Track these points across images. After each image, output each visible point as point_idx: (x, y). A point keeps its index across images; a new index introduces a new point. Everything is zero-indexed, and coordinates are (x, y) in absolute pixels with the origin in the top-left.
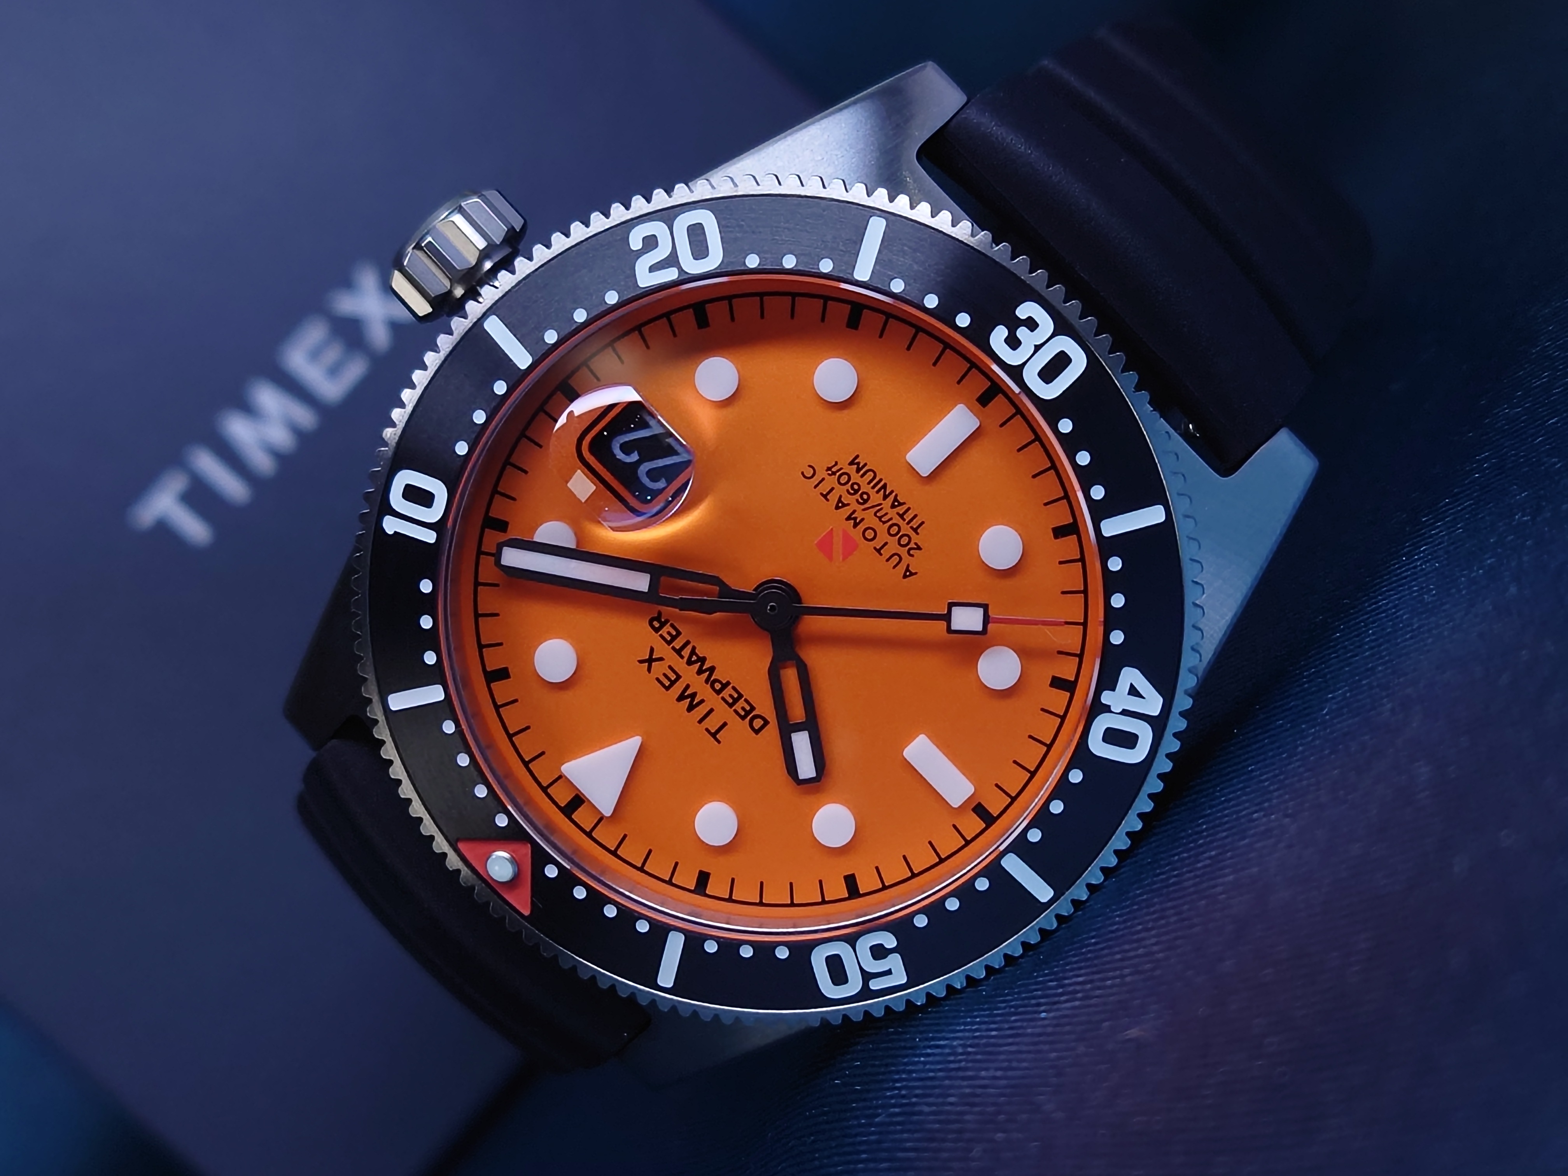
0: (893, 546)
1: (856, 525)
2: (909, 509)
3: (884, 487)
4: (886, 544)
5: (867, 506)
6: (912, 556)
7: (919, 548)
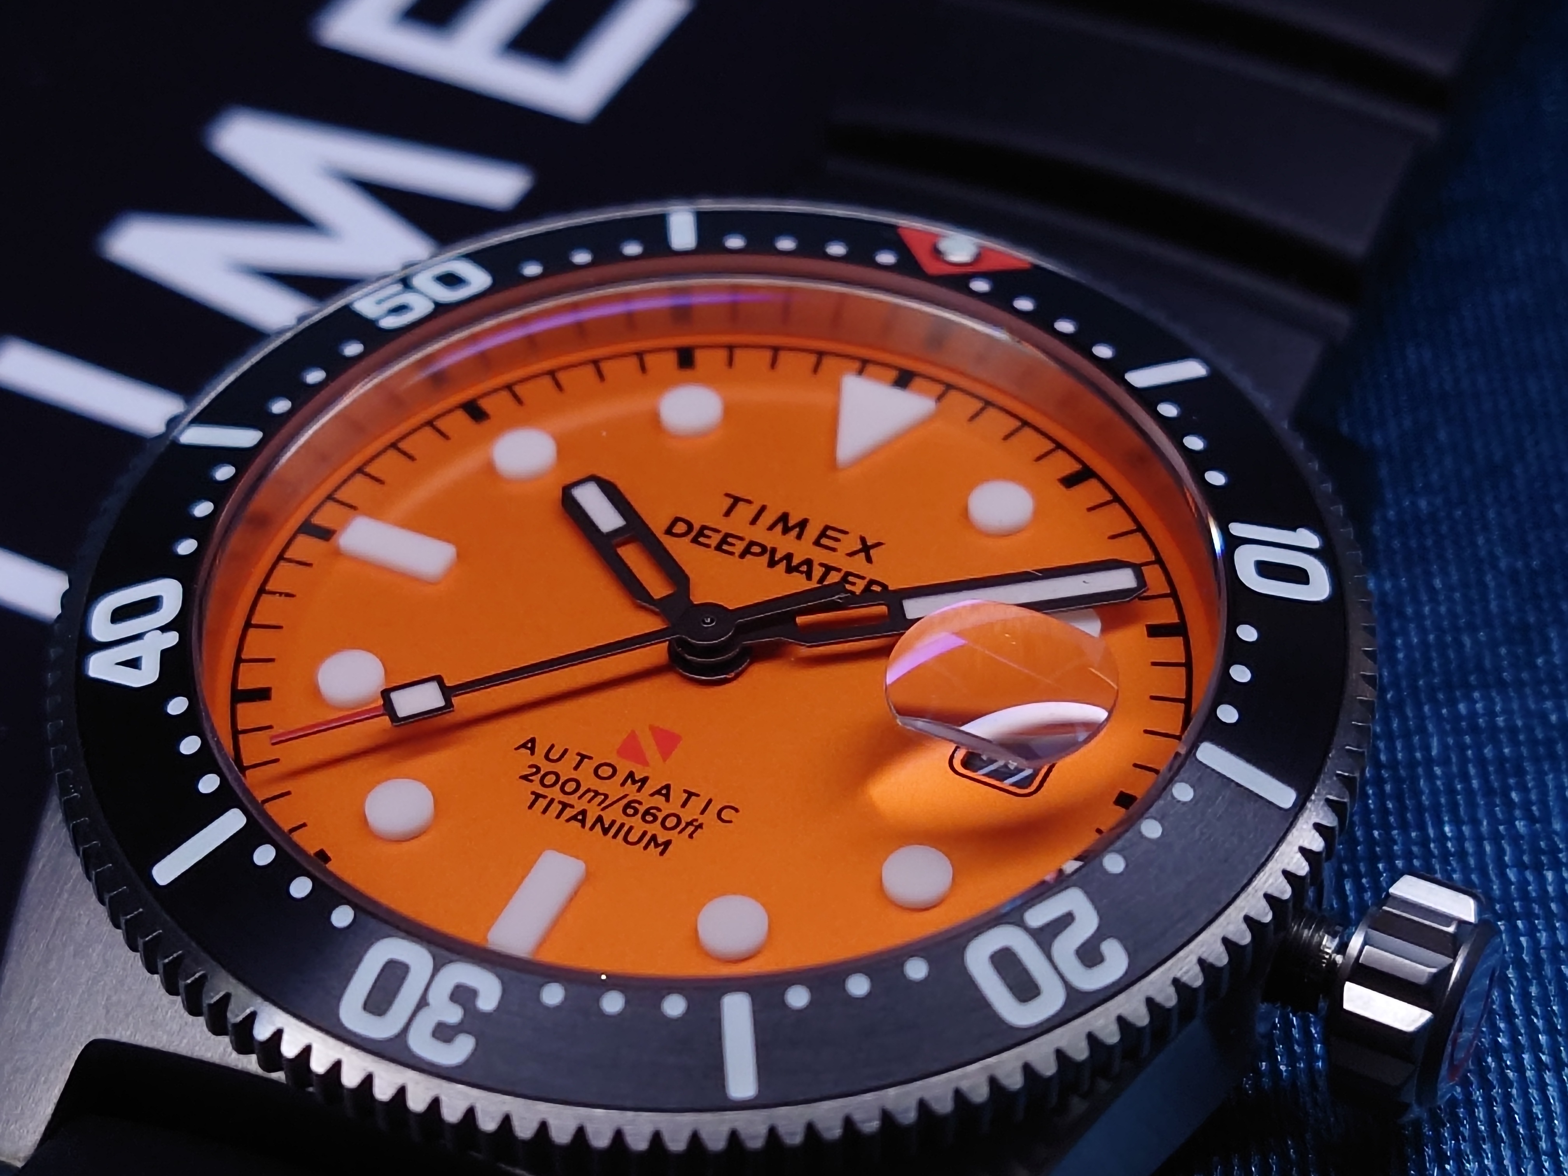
0: (565, 769)
1: (631, 775)
2: (558, 817)
3: (606, 831)
4: (576, 768)
5: (625, 801)
6: (531, 766)
7: (525, 778)
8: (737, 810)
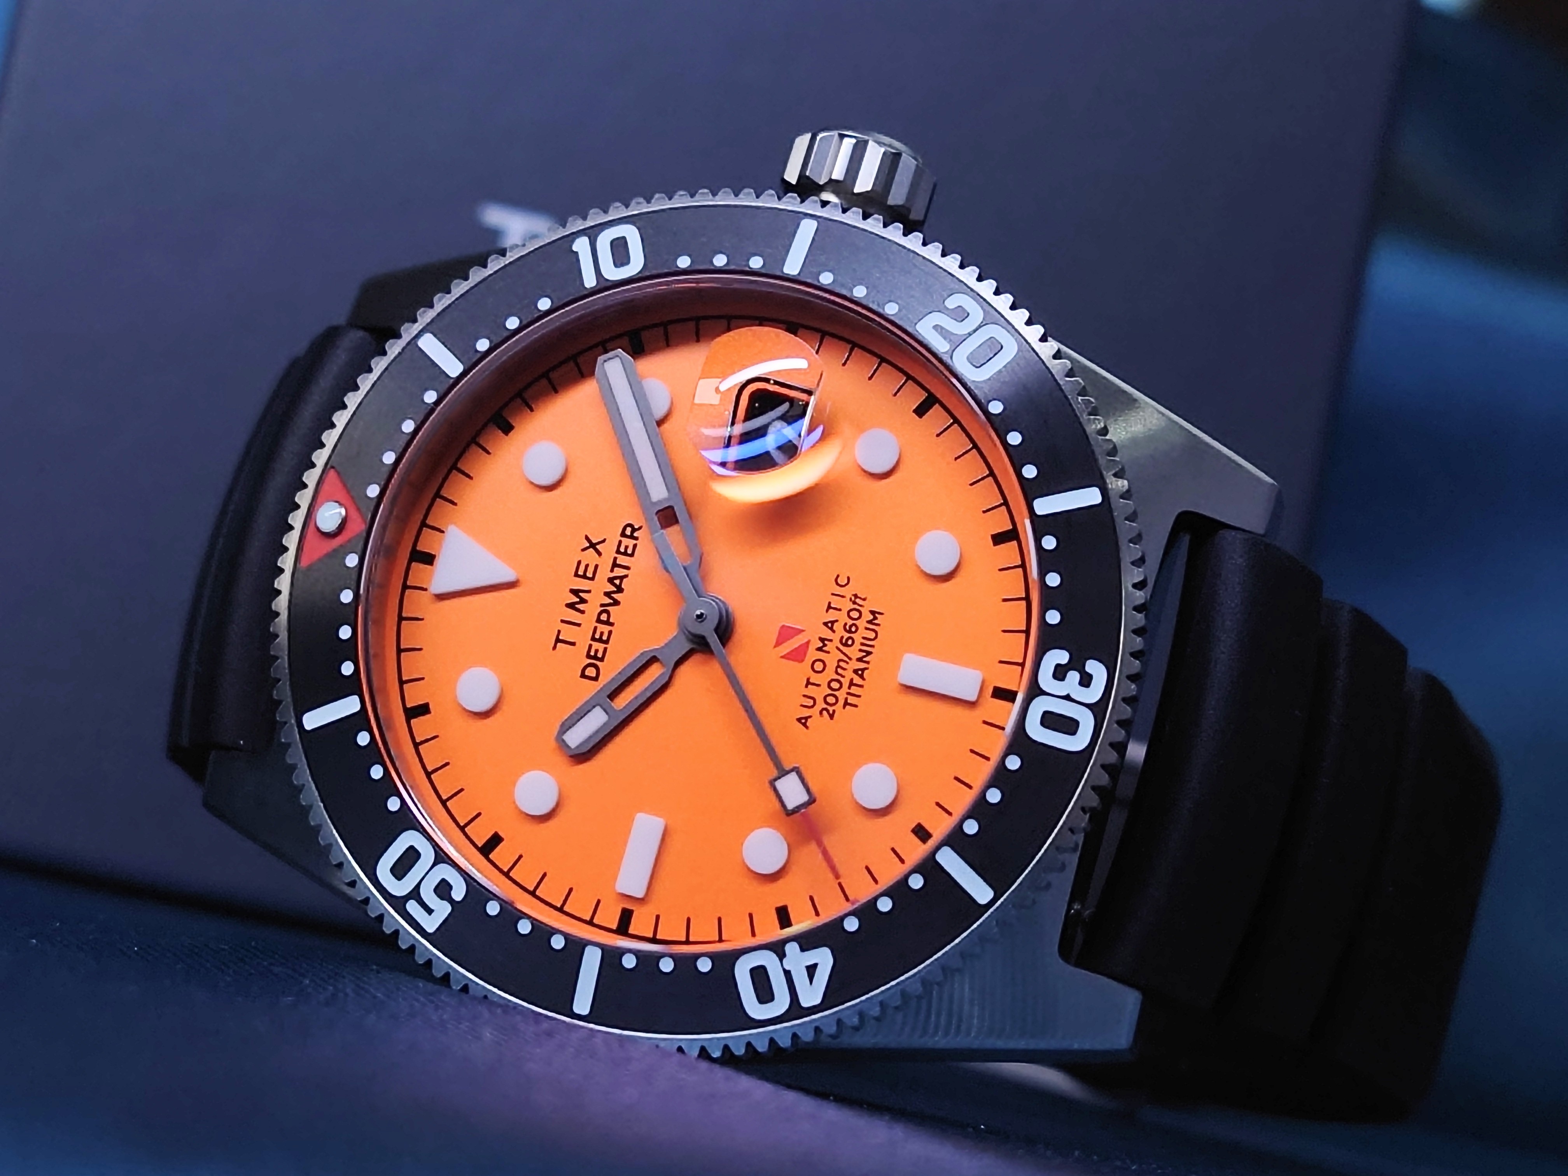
1: (820, 649)
2: (861, 686)
3: (869, 653)
4: (818, 685)
5: (841, 647)
6: (821, 715)
8: (838, 576)
